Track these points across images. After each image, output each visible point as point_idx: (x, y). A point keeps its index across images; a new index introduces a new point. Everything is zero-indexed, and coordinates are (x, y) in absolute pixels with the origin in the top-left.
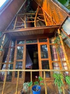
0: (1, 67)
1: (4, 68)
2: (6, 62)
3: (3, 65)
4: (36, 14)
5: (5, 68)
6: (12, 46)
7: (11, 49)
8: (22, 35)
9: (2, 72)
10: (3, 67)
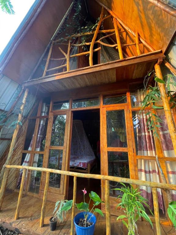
0: (20, 160)
1: (26, 162)
2: (30, 149)
3: (24, 156)
4: (96, 33)
5: (28, 162)
6: (43, 115)
7: (42, 122)
8: (63, 89)
9: (22, 170)
10: (25, 160)
